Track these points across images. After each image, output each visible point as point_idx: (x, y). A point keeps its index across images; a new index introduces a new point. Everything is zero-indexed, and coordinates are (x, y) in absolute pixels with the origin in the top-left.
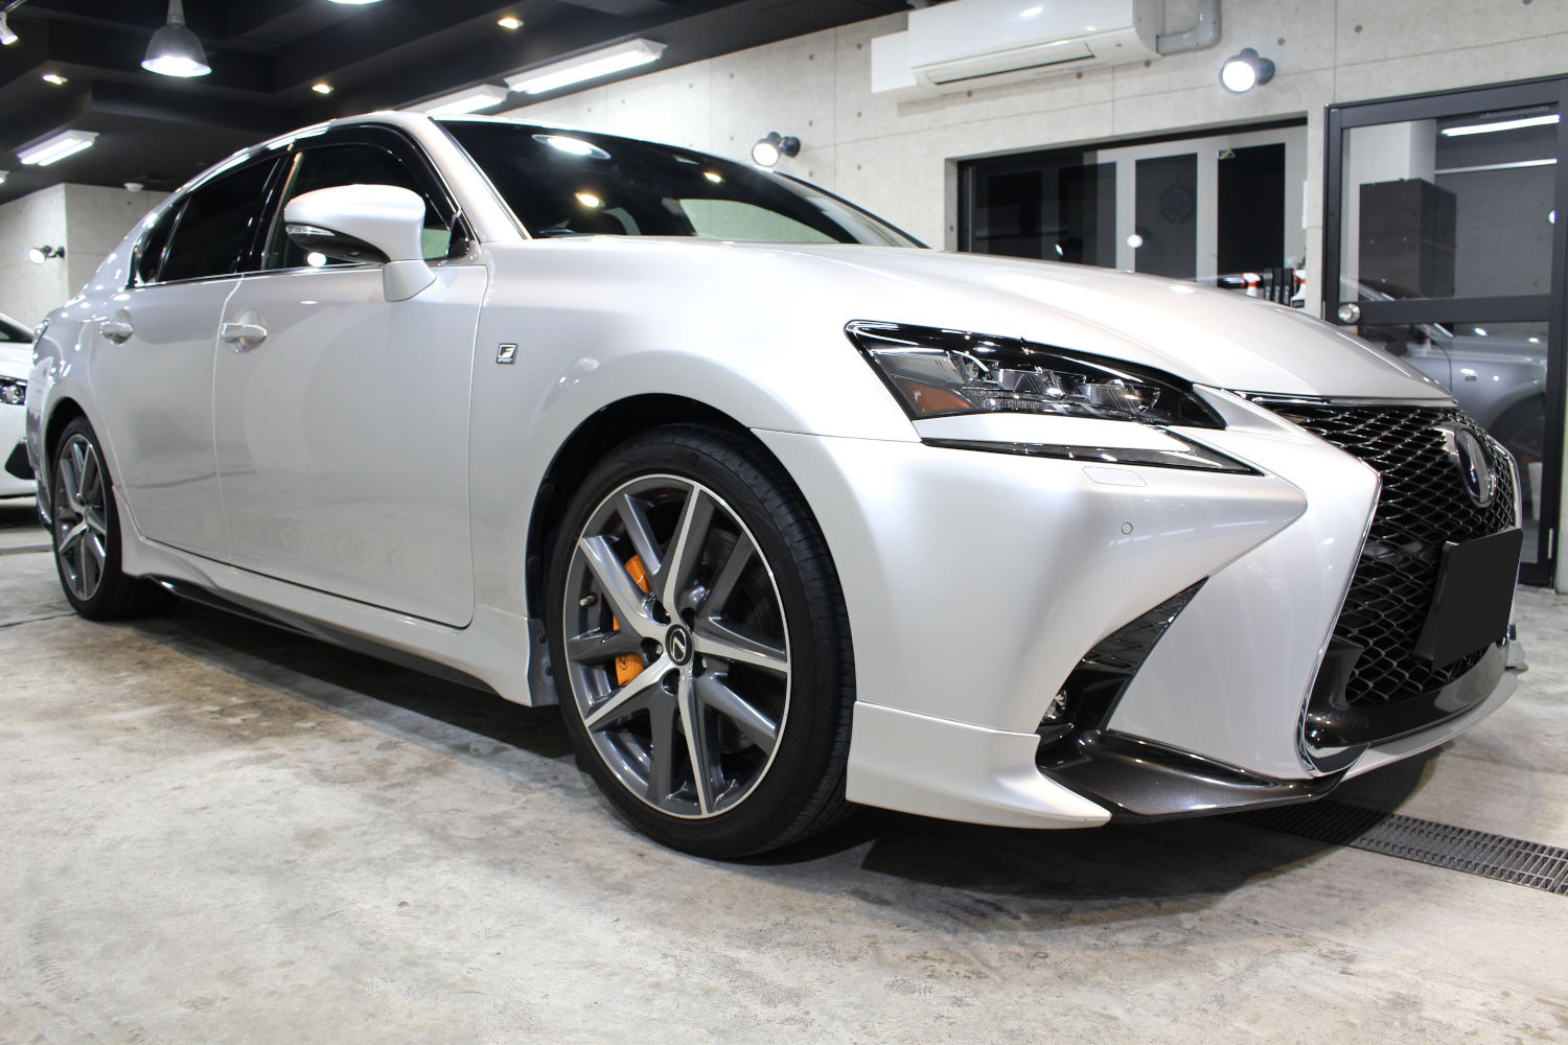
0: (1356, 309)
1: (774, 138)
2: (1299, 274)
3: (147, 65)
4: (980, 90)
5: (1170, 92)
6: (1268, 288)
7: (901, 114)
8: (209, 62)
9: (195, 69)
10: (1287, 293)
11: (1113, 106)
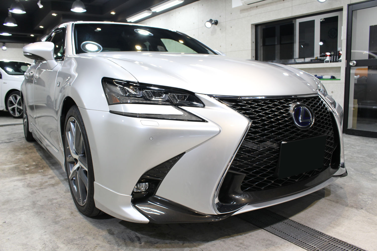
0: (355, 62)
1: (211, 21)
2: (341, 52)
3: (72, 10)
4: (259, 6)
5: (306, 3)
6: (332, 57)
7: (241, 13)
8: (86, 9)
9: (83, 10)
10: (337, 58)
11: (292, 8)
